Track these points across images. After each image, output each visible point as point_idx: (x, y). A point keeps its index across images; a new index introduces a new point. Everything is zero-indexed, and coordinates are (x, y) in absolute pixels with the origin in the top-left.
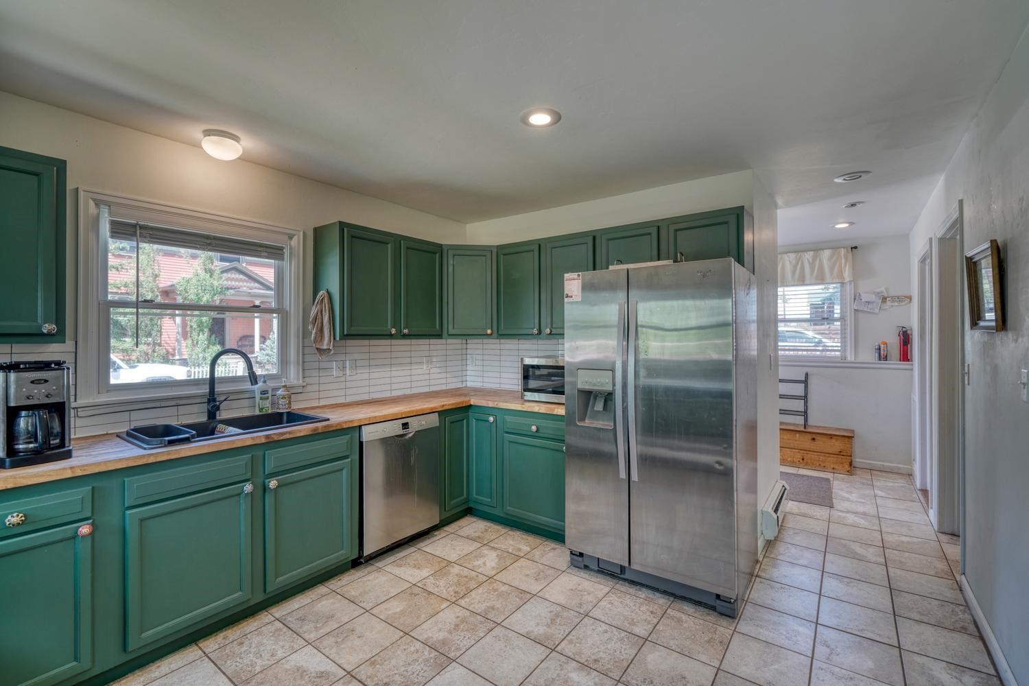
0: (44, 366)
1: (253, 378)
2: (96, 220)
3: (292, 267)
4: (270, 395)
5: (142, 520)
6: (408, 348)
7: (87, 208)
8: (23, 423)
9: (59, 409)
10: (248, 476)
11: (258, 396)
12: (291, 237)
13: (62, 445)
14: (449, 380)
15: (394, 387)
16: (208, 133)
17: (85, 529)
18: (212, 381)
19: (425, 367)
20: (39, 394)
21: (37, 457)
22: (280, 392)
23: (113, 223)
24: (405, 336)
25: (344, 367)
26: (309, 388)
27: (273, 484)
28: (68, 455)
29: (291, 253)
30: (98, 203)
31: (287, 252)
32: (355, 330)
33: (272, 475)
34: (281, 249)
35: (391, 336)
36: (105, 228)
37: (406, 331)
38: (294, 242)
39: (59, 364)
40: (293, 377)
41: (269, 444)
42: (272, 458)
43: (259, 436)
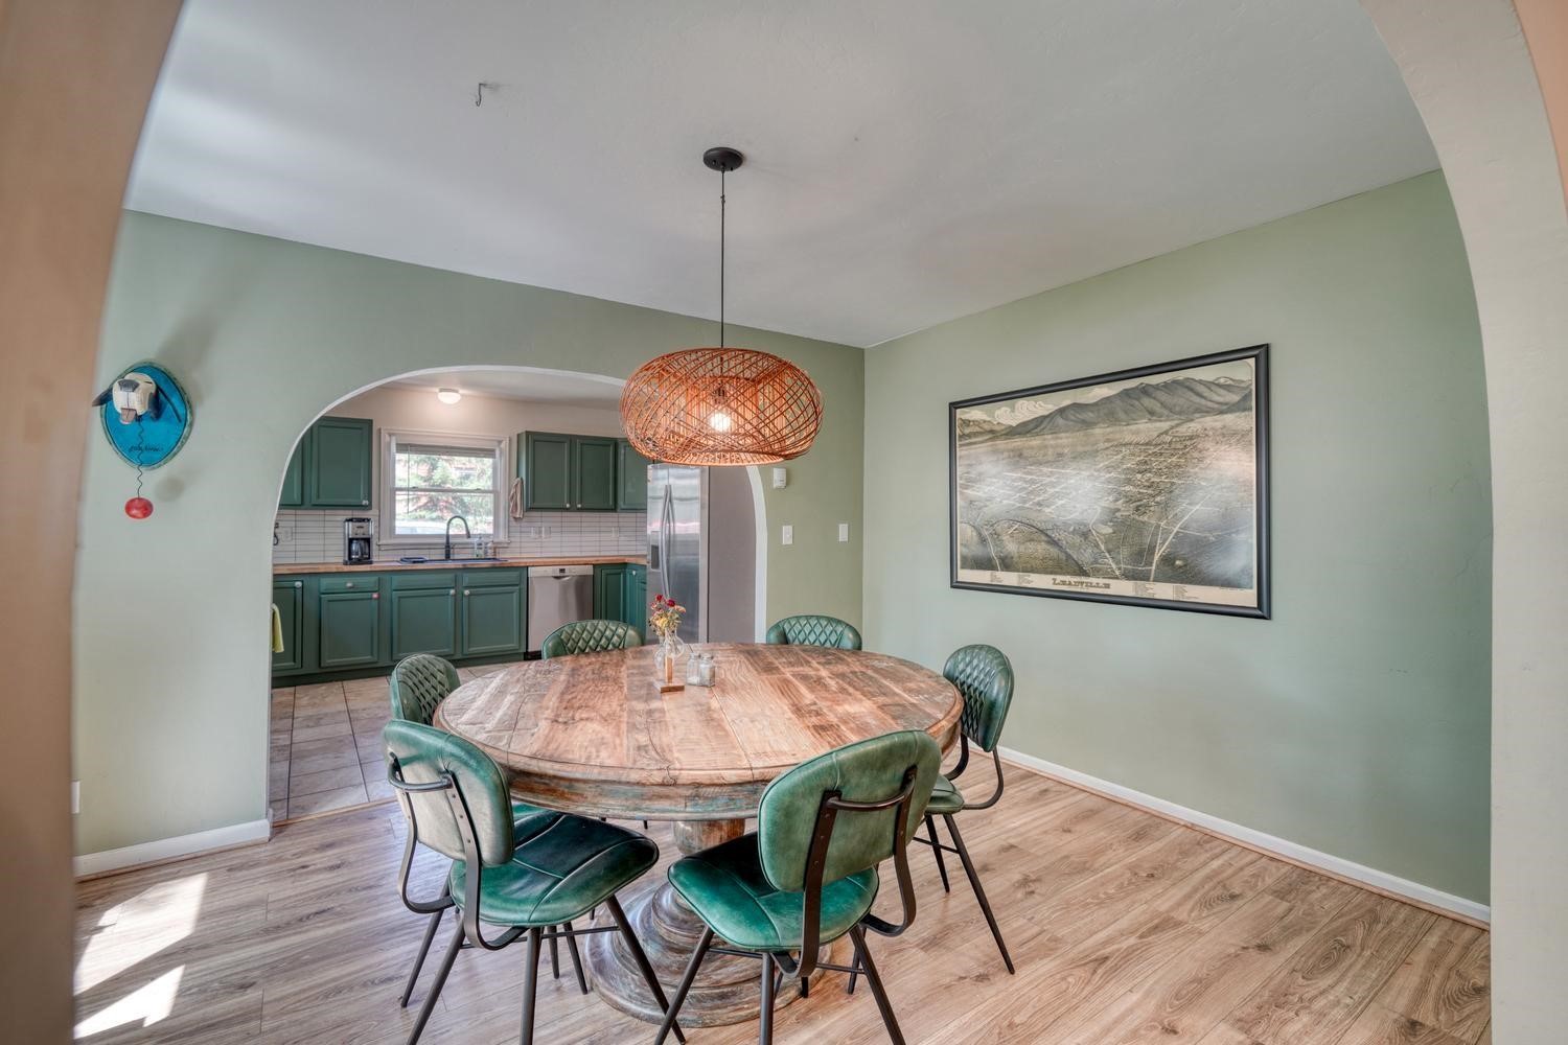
0: (363, 520)
1: (468, 535)
2: (389, 444)
3: (502, 462)
4: (483, 546)
5: (400, 597)
6: (597, 519)
7: (385, 438)
8: (354, 547)
9: (368, 541)
10: (453, 585)
11: (476, 546)
12: (500, 442)
13: (369, 558)
14: (639, 548)
15: (584, 549)
16: (441, 391)
17: (375, 596)
18: (448, 536)
19: (613, 535)
20: (360, 533)
21: (359, 562)
22: (489, 545)
23: (397, 444)
24: (579, 510)
25: (540, 532)
26: (513, 545)
27: (467, 592)
28: (371, 563)
29: (501, 453)
30: (390, 435)
31: (497, 452)
32: (536, 505)
33: (467, 588)
34: (493, 451)
35: (567, 510)
36: (394, 448)
37: (579, 506)
38: (503, 445)
39: (369, 520)
40: (502, 537)
41: (465, 569)
42: (467, 578)
43: (459, 565)
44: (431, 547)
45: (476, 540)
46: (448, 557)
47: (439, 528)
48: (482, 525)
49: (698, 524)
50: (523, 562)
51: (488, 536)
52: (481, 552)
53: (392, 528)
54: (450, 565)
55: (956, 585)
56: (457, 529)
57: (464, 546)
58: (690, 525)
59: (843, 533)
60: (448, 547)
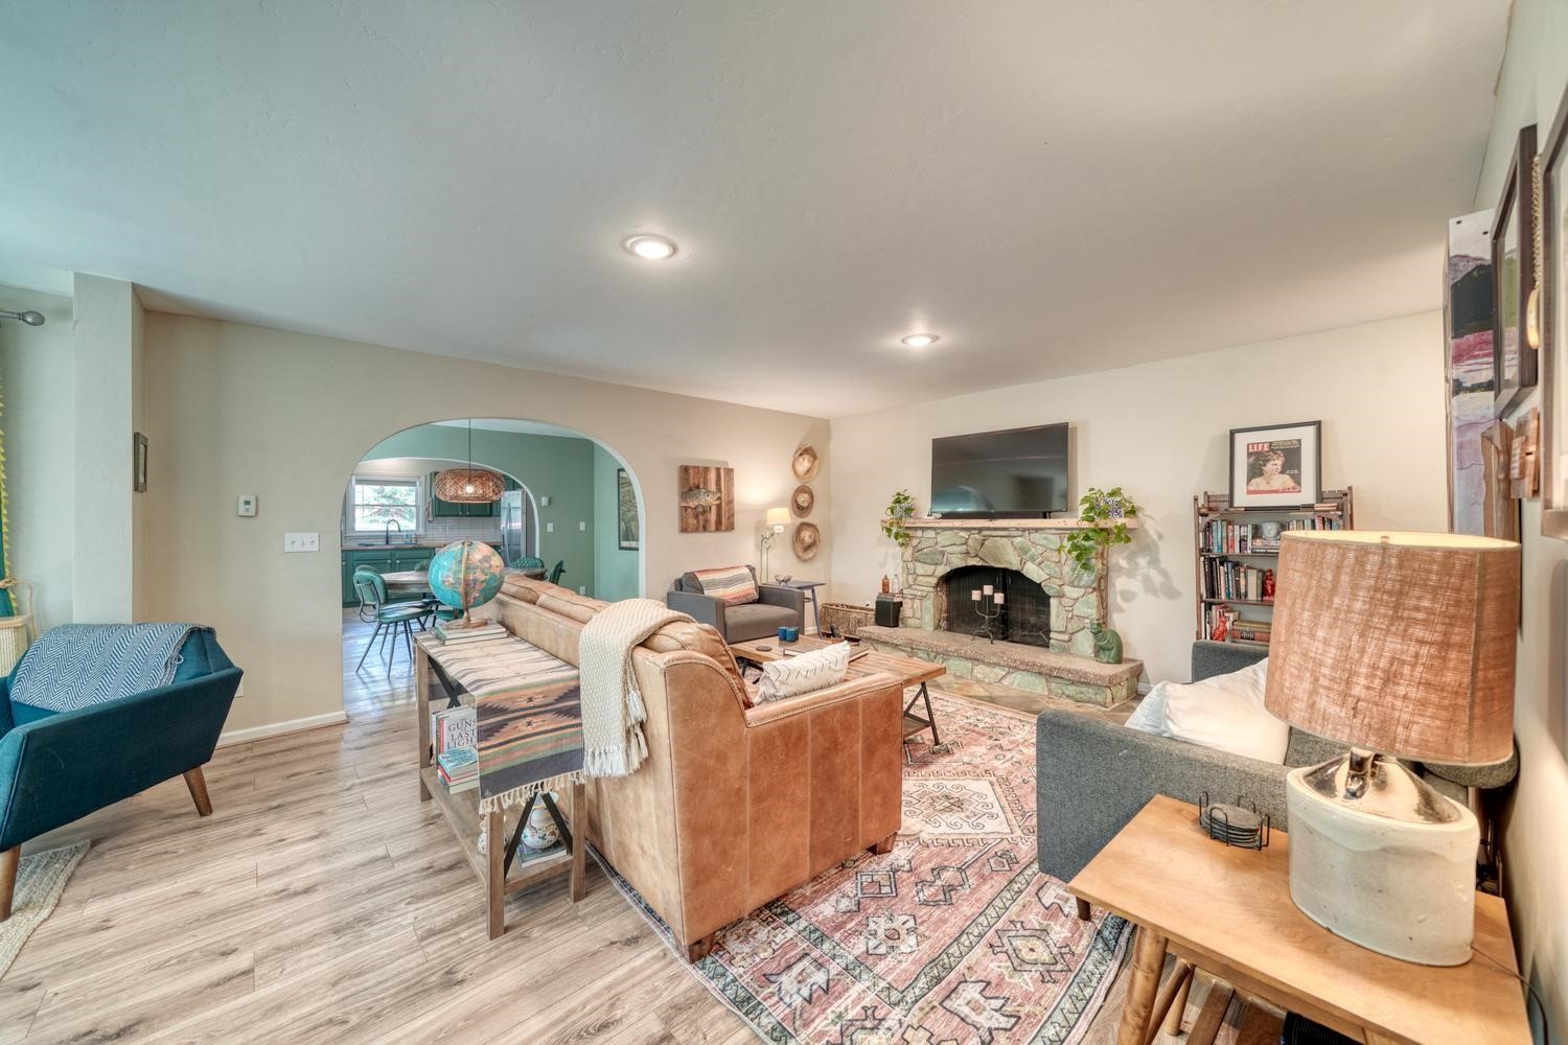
1: (400, 531)
3: (420, 489)
4: (408, 537)
5: (358, 565)
10: (389, 558)
11: (404, 537)
12: (419, 478)
18: (388, 531)
22: (412, 536)
23: (356, 480)
24: (467, 516)
25: (445, 529)
26: (427, 536)
27: (398, 562)
29: (420, 484)
31: (418, 483)
32: (441, 513)
33: (398, 559)
34: (415, 482)
35: (458, 516)
36: (354, 481)
40: (421, 532)
41: (397, 549)
42: (398, 554)
43: (393, 547)
44: (376, 537)
45: (405, 533)
46: (387, 543)
47: (383, 527)
48: (409, 525)
49: (520, 524)
50: (431, 545)
51: (412, 531)
52: (408, 540)
53: (353, 529)
54: (388, 547)
55: (621, 548)
56: (393, 527)
57: (397, 537)
58: (518, 525)
59: (582, 526)
60: (388, 539)
